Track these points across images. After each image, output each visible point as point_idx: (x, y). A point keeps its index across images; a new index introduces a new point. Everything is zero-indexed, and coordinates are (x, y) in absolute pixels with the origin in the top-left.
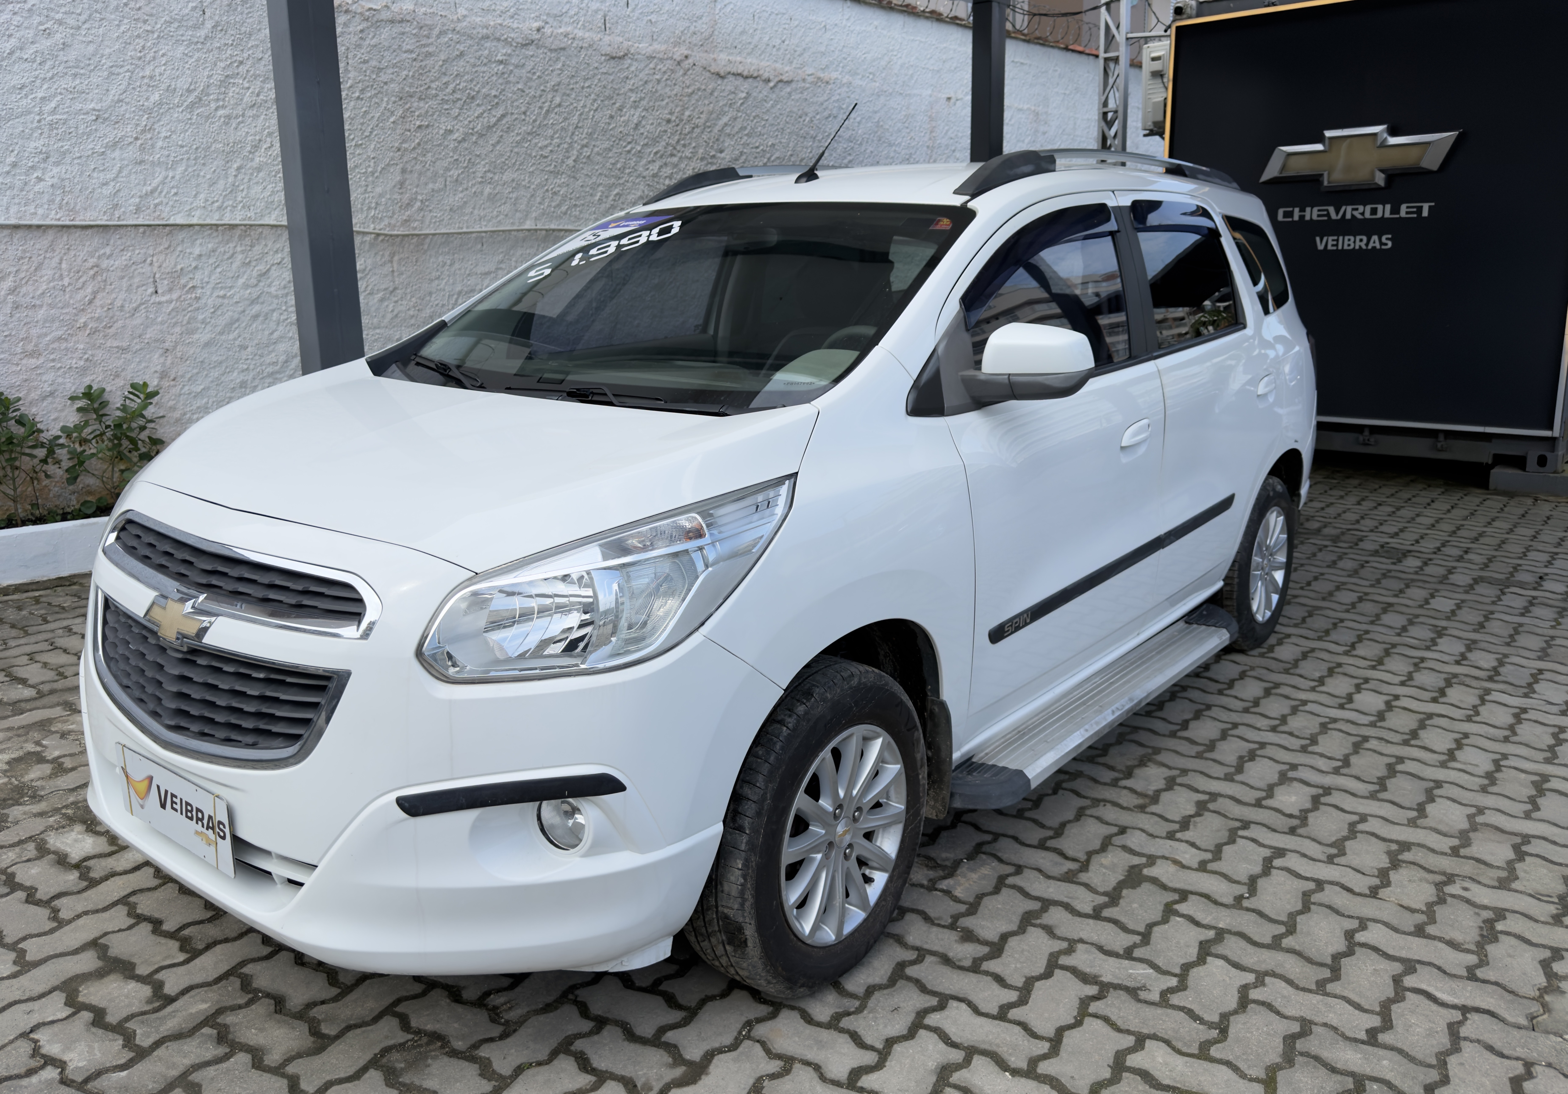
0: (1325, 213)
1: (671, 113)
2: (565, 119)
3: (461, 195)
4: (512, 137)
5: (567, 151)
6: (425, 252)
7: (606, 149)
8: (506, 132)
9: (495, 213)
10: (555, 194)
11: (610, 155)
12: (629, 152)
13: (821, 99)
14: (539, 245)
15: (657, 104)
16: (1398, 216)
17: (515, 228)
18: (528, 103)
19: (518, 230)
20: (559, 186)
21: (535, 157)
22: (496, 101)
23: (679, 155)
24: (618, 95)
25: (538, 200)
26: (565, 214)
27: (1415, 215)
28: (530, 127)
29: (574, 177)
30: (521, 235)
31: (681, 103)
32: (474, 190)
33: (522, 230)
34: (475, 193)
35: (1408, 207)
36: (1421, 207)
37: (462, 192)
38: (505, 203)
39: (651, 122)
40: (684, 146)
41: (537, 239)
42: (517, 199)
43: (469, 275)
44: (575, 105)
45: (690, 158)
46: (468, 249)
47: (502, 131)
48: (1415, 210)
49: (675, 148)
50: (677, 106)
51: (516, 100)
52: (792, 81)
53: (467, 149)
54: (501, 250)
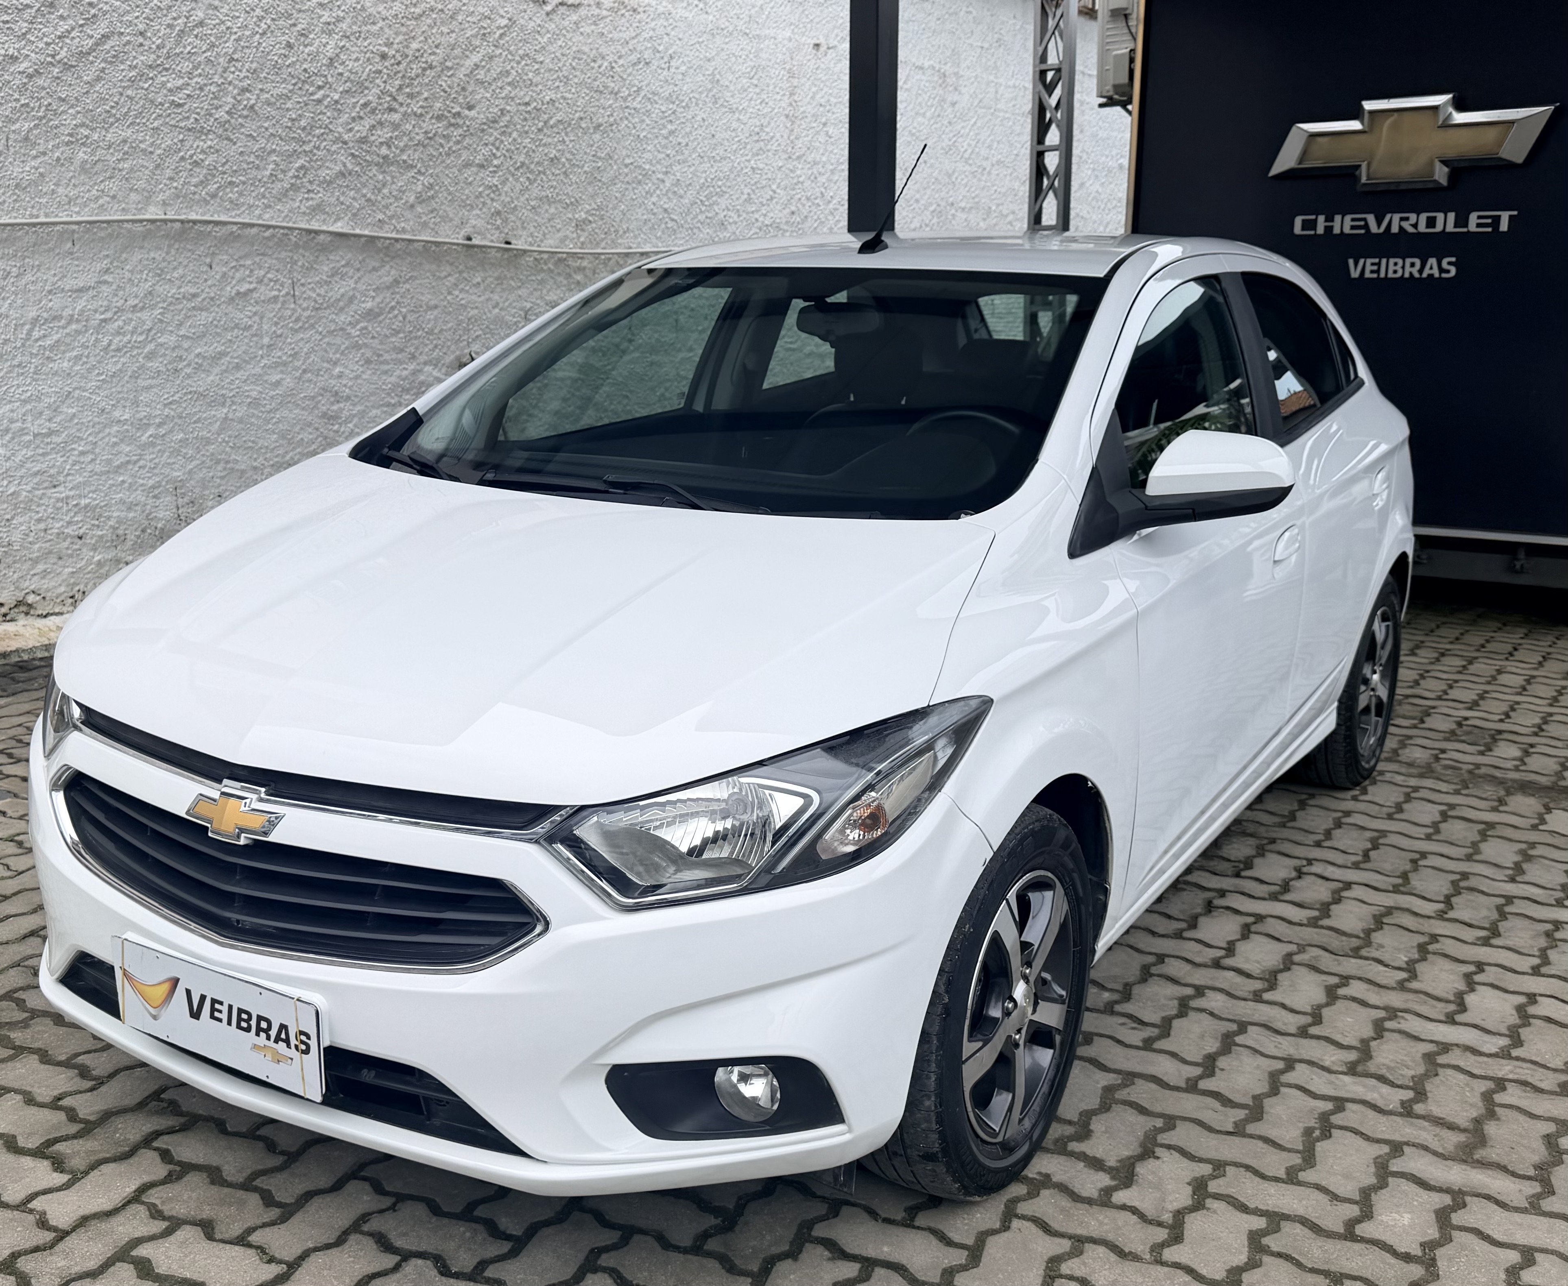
0: (1362, 223)
1: (388, 44)
3: (35, 163)
4: (122, 72)
5: (216, 98)
7: (280, 96)
8: (111, 63)
9: (94, 192)
10: (196, 164)
11: (289, 105)
12: (319, 101)
13: (626, 35)
14: (170, 246)
15: (364, 28)
16: (1465, 230)
17: (129, 217)
18: (147, 18)
19: (134, 221)
20: (203, 152)
21: (161, 104)
22: (93, 11)
23: (402, 110)
24: (300, 11)
25: (168, 173)
26: (214, 196)
27: (1490, 230)
28: (153, 56)
29: (228, 139)
30: (139, 228)
31: (404, 29)
32: (57, 154)
33: (141, 221)
34: (58, 159)
35: (1479, 217)
36: (1499, 216)
37: (35, 157)
38: (111, 178)
39: (354, 56)
40: (411, 96)
41: (167, 236)
42: (131, 170)
43: (50, 292)
44: (229, 24)
45: (421, 115)
46: (49, 250)
47: (104, 60)
48: (1489, 221)
49: (395, 99)
50: (397, 34)
51: (128, 12)
52: (579, 5)
53: (44, 88)
54: (106, 253)
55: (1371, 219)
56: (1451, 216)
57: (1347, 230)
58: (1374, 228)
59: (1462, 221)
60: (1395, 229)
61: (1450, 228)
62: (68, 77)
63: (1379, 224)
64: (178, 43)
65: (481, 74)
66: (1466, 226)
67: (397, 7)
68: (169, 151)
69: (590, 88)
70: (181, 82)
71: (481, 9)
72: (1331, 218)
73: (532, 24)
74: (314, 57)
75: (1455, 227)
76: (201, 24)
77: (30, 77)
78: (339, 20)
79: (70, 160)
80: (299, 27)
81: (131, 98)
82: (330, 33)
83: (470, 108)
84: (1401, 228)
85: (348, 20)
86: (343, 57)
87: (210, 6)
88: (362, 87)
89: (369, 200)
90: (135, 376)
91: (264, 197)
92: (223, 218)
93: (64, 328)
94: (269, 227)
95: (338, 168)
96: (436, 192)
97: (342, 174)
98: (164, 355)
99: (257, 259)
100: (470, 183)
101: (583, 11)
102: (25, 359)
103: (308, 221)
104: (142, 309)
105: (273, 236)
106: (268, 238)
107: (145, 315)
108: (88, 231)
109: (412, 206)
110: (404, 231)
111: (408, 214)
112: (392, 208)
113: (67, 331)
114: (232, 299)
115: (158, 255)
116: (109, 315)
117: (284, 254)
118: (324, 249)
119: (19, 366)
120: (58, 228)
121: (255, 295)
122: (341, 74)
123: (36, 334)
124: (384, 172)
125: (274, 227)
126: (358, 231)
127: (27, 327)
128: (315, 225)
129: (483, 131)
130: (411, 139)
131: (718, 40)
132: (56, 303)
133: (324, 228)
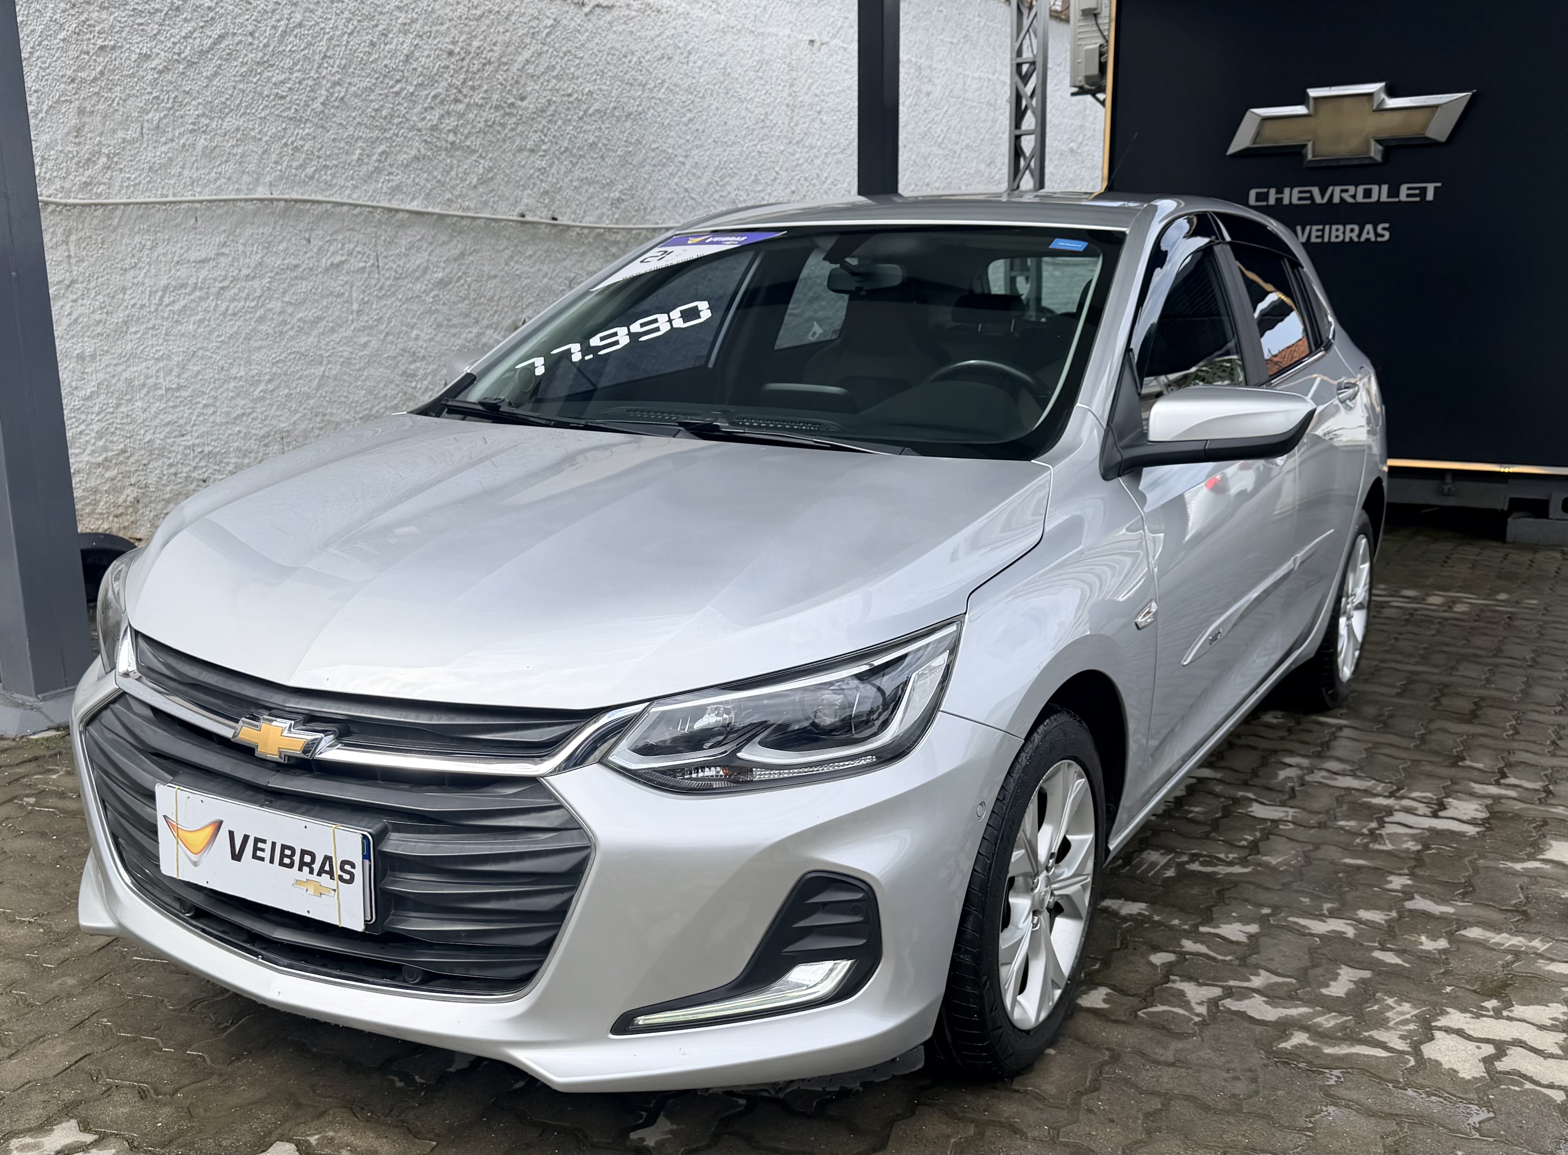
0: (1308, 195)
1: (454, 43)
2: (310, 44)
3: (164, 149)
4: (233, 69)
5: (312, 91)
6: (115, 229)
7: (366, 89)
8: (226, 60)
9: (213, 174)
10: (297, 149)
11: (372, 97)
12: (398, 94)
13: (651, 34)
14: (275, 222)
15: (434, 29)
16: (1396, 200)
17: (242, 196)
18: (256, 20)
19: (246, 200)
20: (302, 138)
21: (268, 96)
22: (211, 15)
23: (466, 100)
24: (381, 13)
25: (274, 157)
26: (312, 178)
27: (1418, 199)
28: (260, 54)
29: (323, 127)
30: (250, 206)
31: (467, 29)
32: (182, 141)
33: (252, 200)
34: (184, 145)
35: (1409, 189)
36: (1426, 188)
37: (165, 143)
38: (227, 161)
39: (426, 53)
40: (473, 88)
41: (273, 213)
42: (243, 155)
43: (178, 262)
44: (322, 25)
45: (482, 106)
46: (176, 226)
47: (220, 58)
48: (1417, 192)
49: (460, 92)
50: (461, 33)
51: (240, 15)
52: (613, 6)
53: (171, 83)
54: (223, 228)
55: (1316, 191)
56: (1385, 188)
57: (1295, 201)
58: (1318, 199)
59: (1394, 192)
60: (1336, 200)
61: (1384, 198)
62: (191, 73)
63: (1323, 197)
64: (280, 42)
65: (531, 69)
66: (1398, 196)
67: (461, 9)
68: (276, 138)
69: (622, 81)
70: (284, 76)
71: (530, 11)
72: (1280, 191)
73: (573, 24)
74: (393, 54)
75: (1388, 197)
76: (300, 25)
77: (160, 72)
78: (413, 21)
79: (193, 146)
80: (380, 28)
81: (243, 91)
82: (406, 33)
83: (522, 99)
84: (1342, 199)
85: (421, 21)
86: (417, 54)
87: (307, 9)
88: (433, 80)
89: (439, 181)
90: (248, 338)
91: (352, 179)
92: (319, 197)
93: (190, 295)
94: (356, 206)
95: (413, 152)
96: (496, 174)
97: (416, 158)
98: (272, 319)
99: (348, 234)
100: (523, 166)
101: (615, 12)
102: (159, 321)
103: (390, 200)
104: (254, 278)
105: (361, 213)
106: (356, 216)
107: (256, 284)
108: (208, 209)
109: (475, 187)
110: (468, 209)
111: (472, 194)
112: (459, 188)
113: (192, 297)
114: (327, 270)
115: (267, 230)
116: (226, 283)
117: (369, 230)
118: (402, 225)
119: (153, 328)
120: (184, 206)
121: (346, 266)
122: (415, 69)
123: (166, 300)
124: (452, 156)
125: (361, 206)
126: (430, 210)
127: (160, 293)
128: (395, 205)
129: (533, 119)
130: (473, 127)
131: (729, 37)
132: (183, 272)
133: (402, 207)
